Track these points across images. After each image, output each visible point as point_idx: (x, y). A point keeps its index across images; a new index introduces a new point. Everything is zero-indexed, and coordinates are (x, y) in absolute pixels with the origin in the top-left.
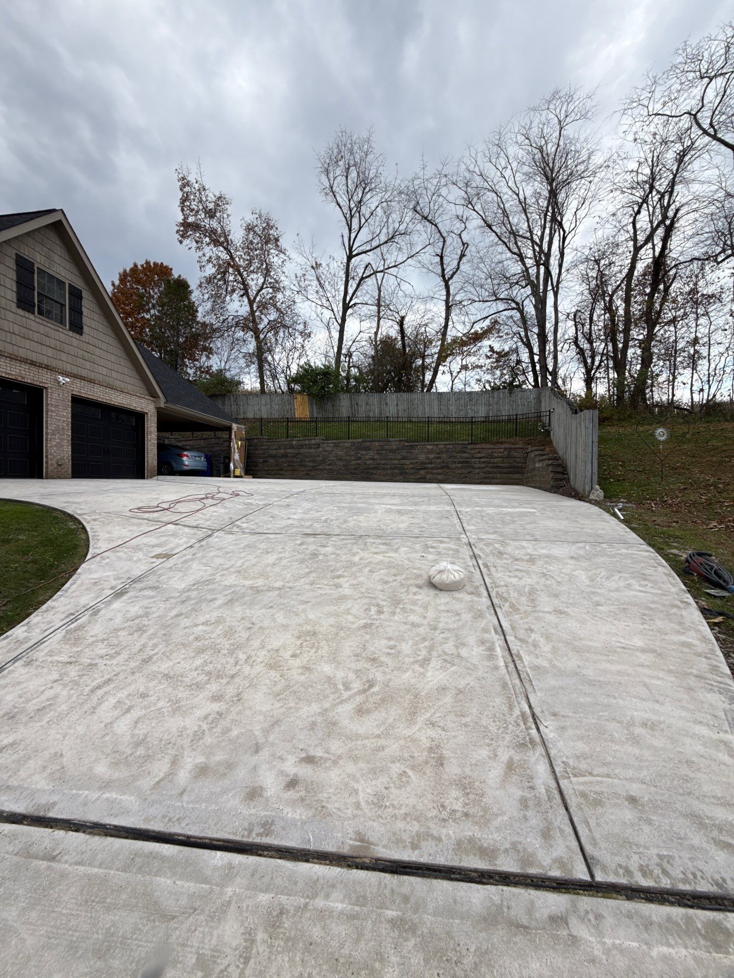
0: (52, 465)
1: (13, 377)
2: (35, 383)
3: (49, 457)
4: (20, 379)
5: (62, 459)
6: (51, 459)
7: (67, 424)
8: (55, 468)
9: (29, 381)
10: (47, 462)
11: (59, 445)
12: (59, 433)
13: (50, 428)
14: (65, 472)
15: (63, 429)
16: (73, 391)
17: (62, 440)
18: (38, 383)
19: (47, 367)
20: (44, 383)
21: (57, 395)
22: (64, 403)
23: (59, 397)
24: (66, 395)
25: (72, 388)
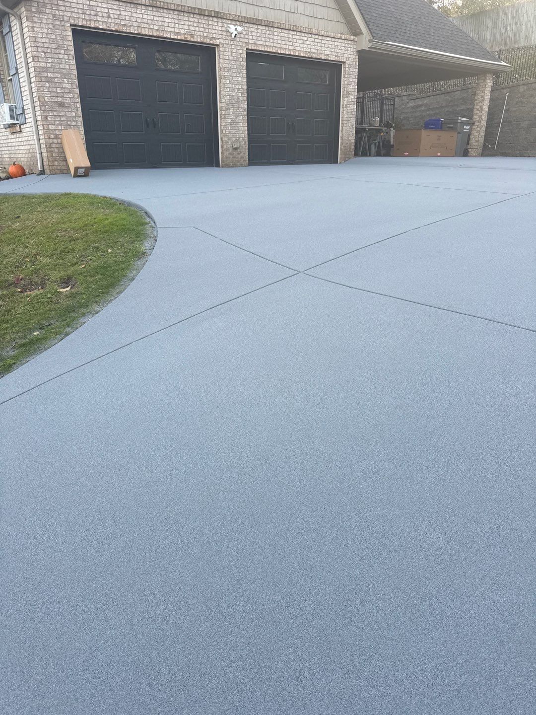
0: (227, 150)
1: (183, 38)
2: (205, 41)
3: (224, 139)
4: (189, 38)
5: (237, 141)
6: (227, 142)
7: (242, 94)
8: (231, 154)
9: (199, 40)
10: (222, 147)
11: (234, 123)
12: (233, 106)
13: (223, 101)
14: (242, 157)
15: (238, 100)
16: (247, 44)
17: (236, 115)
18: (208, 41)
19: (218, 15)
20: (215, 39)
21: (230, 54)
22: (238, 63)
23: (232, 56)
24: (240, 52)
25: (246, 41)
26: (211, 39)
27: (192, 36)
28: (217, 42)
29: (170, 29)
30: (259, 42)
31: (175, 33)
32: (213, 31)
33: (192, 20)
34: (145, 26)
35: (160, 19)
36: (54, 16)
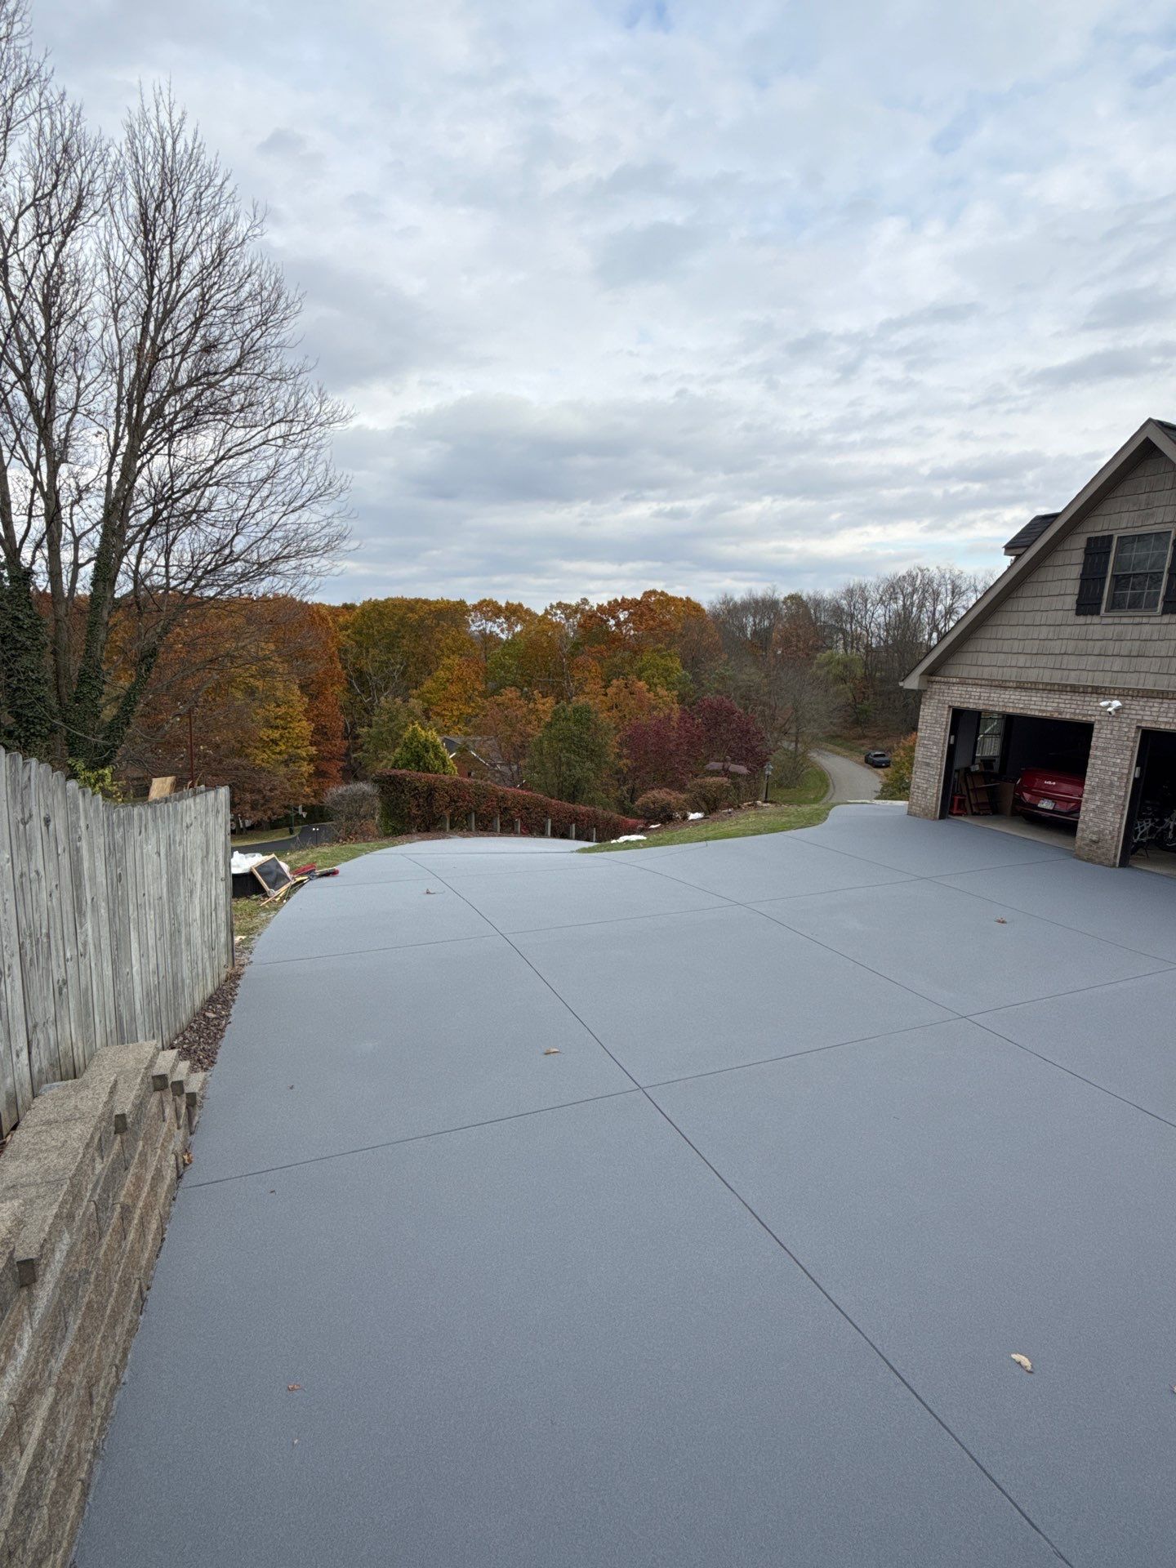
1: (1048, 715)
2: (1076, 718)
3: (1080, 825)
4: (1056, 715)
5: (1100, 832)
7: (1120, 778)
8: (1087, 845)
9: (1068, 717)
10: (1077, 834)
11: (1100, 811)
12: (1102, 791)
15: (1112, 785)
16: (1140, 721)
17: (1105, 802)
19: (1096, 690)
20: (1091, 715)
21: (1109, 732)
22: (1120, 743)
23: (1111, 734)
24: (1126, 730)
25: (1139, 717)
26: (1084, 715)
27: (1060, 713)
28: (1093, 719)
29: (1035, 707)
30: (1160, 719)
31: (1040, 711)
32: (1089, 708)
33: (1064, 697)
34: (1011, 705)
35: (1027, 698)
36: (939, 700)
